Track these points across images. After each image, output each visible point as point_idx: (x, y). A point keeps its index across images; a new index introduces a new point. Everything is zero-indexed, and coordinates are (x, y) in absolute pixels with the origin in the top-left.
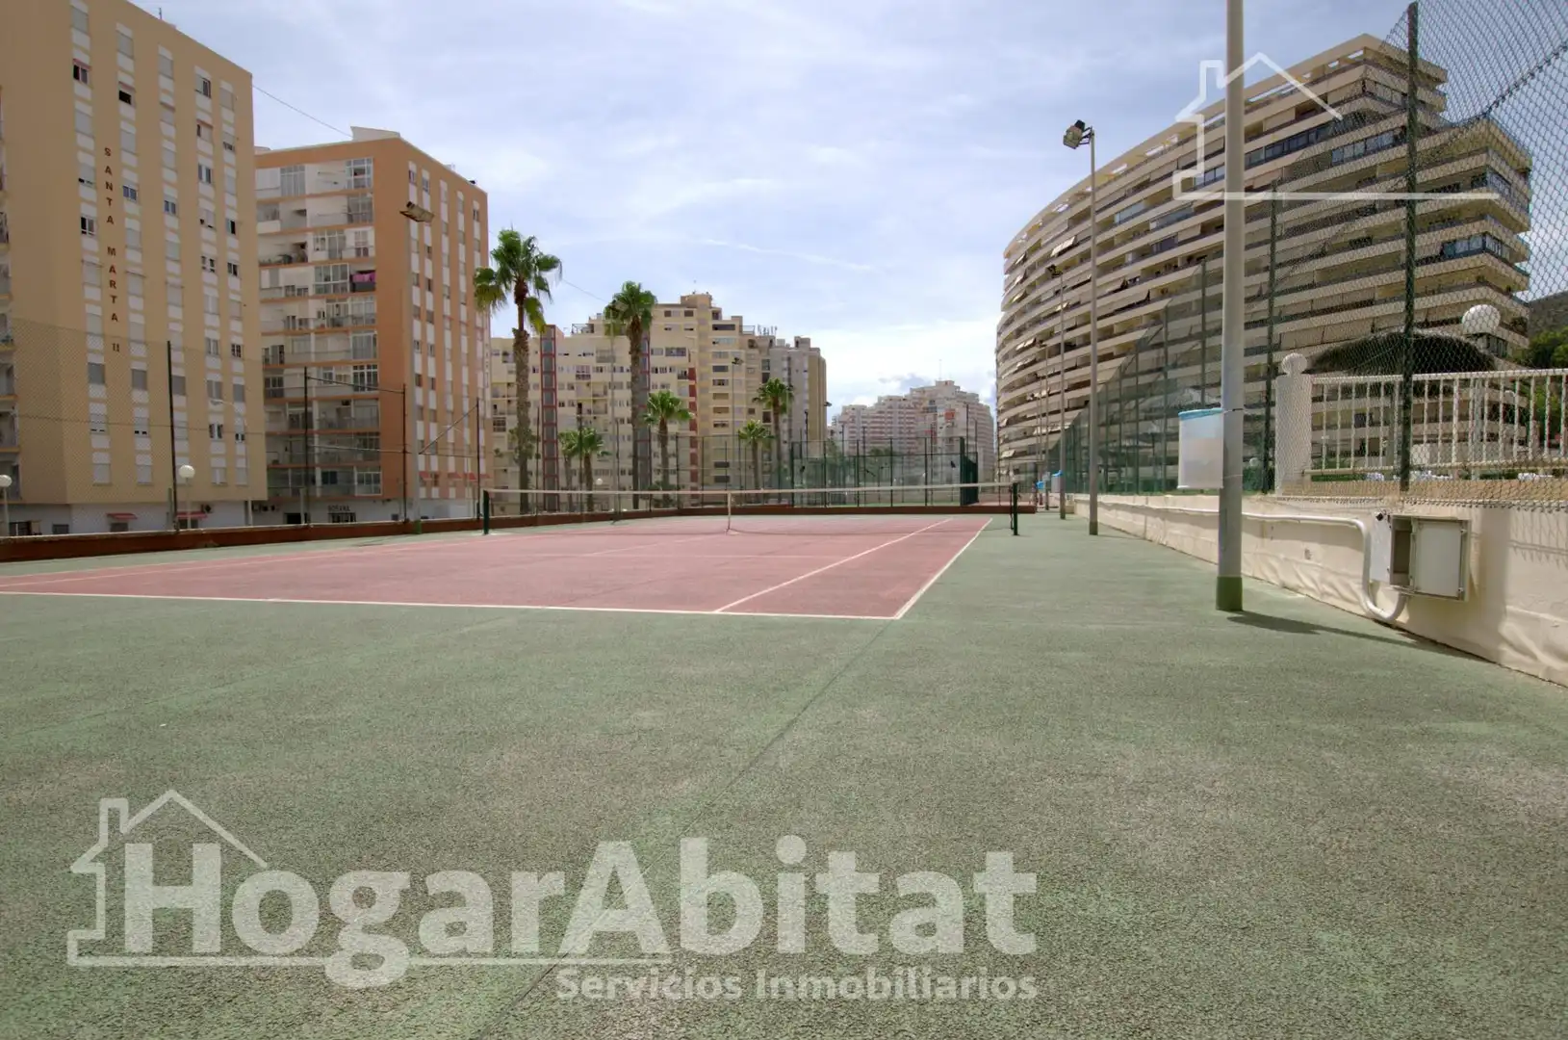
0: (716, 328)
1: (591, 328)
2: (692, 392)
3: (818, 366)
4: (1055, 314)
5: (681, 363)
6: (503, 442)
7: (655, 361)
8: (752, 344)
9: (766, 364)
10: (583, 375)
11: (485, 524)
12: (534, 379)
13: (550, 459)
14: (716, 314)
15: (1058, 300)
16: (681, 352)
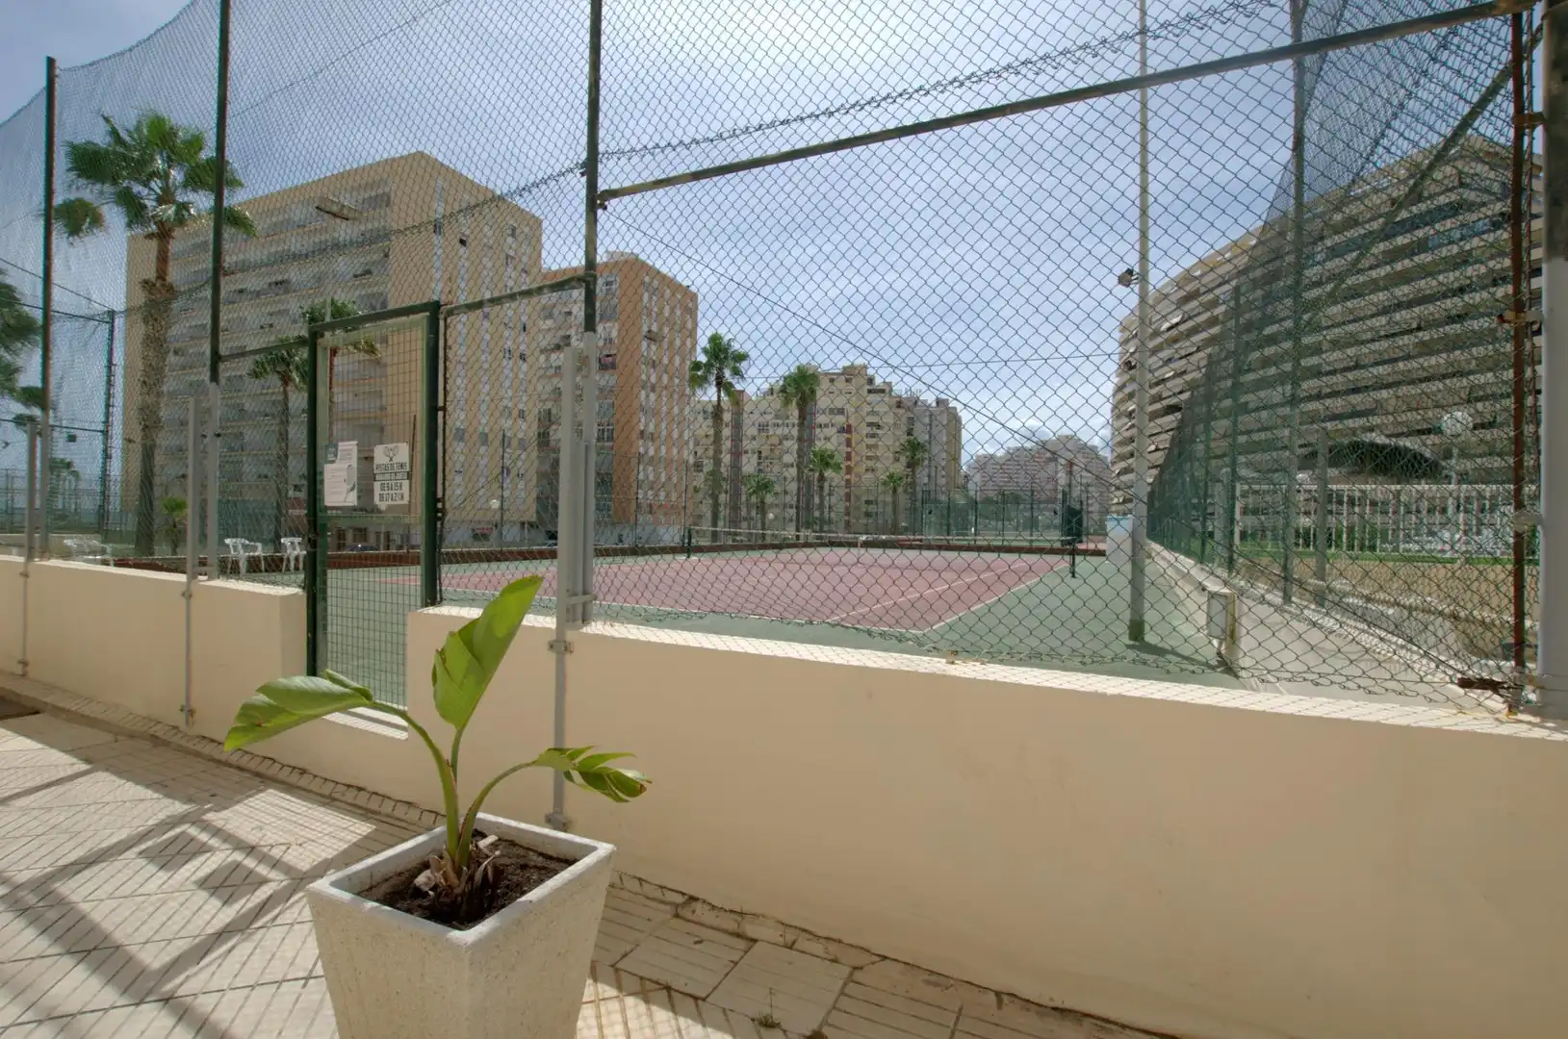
0: (870, 391)
1: (771, 391)
2: (849, 443)
3: (955, 423)
4: (1164, 380)
5: (840, 419)
6: (699, 480)
7: (821, 419)
8: (899, 405)
9: (911, 420)
10: (763, 428)
11: (688, 549)
12: (726, 432)
13: (736, 495)
14: (871, 381)
15: (1166, 369)
16: (841, 411)
